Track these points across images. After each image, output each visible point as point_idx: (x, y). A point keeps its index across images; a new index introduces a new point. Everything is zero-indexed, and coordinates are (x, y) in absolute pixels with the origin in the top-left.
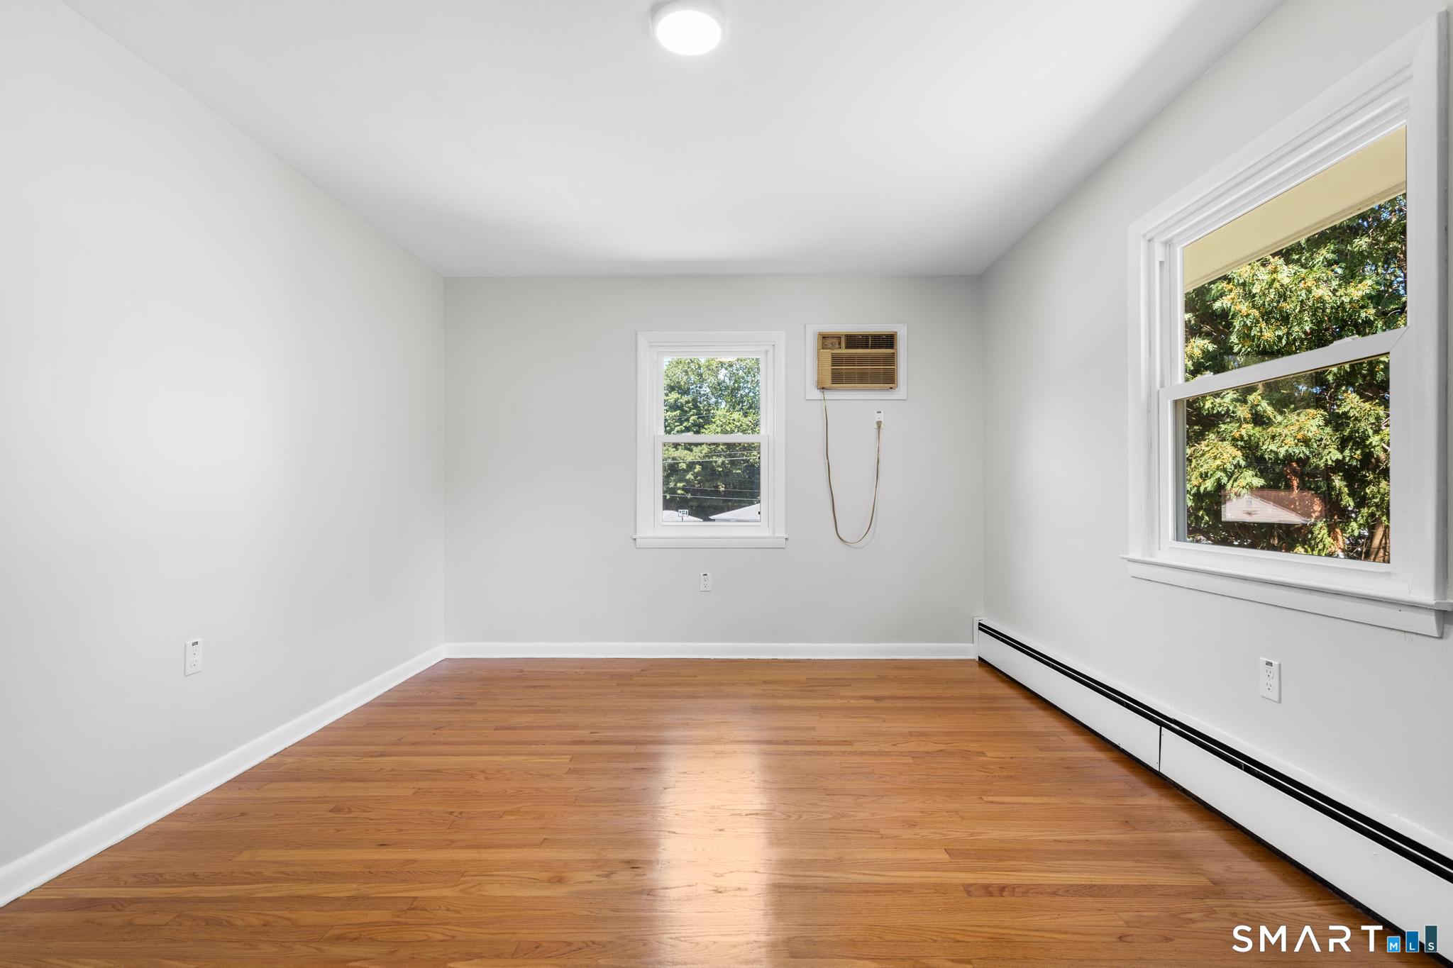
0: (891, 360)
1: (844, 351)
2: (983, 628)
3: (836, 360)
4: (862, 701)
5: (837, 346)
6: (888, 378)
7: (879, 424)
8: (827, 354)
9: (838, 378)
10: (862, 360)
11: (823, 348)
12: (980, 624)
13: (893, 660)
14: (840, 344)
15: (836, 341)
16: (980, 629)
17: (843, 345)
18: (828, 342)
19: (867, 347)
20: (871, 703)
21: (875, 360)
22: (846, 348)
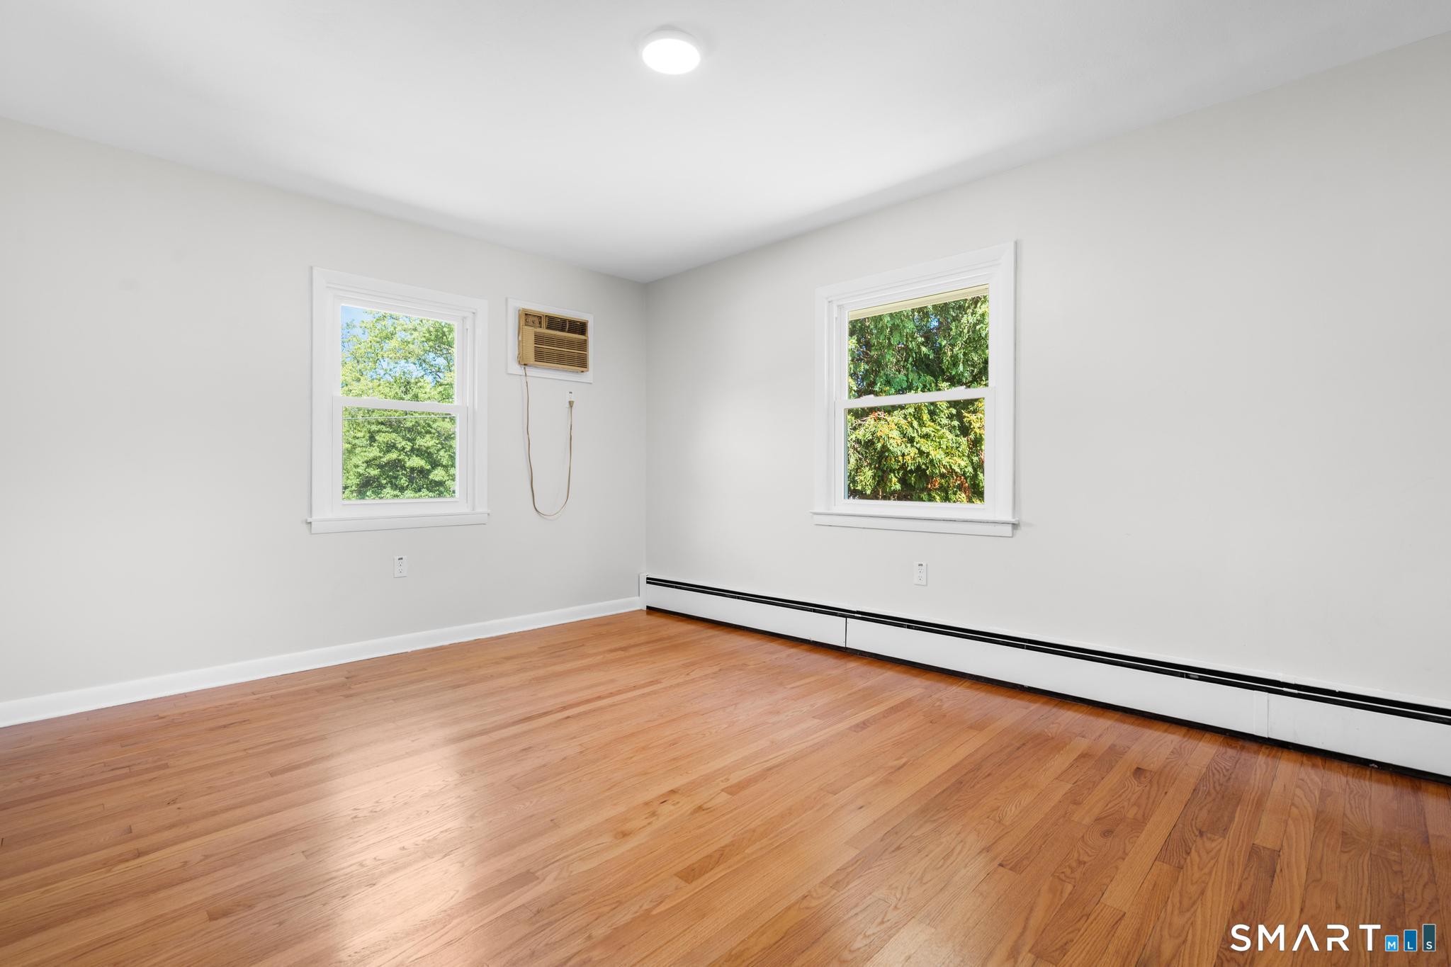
0: (583, 345)
1: (544, 331)
2: (651, 581)
3: (539, 339)
4: (615, 654)
5: (538, 325)
6: (581, 362)
7: (571, 404)
8: (530, 332)
9: (540, 357)
10: (560, 342)
11: (526, 325)
12: (648, 579)
13: (581, 621)
14: (540, 323)
15: (537, 321)
16: (648, 583)
17: (544, 324)
18: (530, 319)
19: (563, 330)
20: (621, 654)
21: (571, 344)
22: (548, 328)
